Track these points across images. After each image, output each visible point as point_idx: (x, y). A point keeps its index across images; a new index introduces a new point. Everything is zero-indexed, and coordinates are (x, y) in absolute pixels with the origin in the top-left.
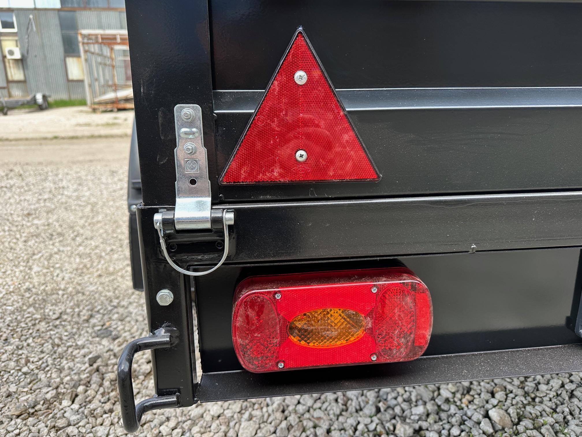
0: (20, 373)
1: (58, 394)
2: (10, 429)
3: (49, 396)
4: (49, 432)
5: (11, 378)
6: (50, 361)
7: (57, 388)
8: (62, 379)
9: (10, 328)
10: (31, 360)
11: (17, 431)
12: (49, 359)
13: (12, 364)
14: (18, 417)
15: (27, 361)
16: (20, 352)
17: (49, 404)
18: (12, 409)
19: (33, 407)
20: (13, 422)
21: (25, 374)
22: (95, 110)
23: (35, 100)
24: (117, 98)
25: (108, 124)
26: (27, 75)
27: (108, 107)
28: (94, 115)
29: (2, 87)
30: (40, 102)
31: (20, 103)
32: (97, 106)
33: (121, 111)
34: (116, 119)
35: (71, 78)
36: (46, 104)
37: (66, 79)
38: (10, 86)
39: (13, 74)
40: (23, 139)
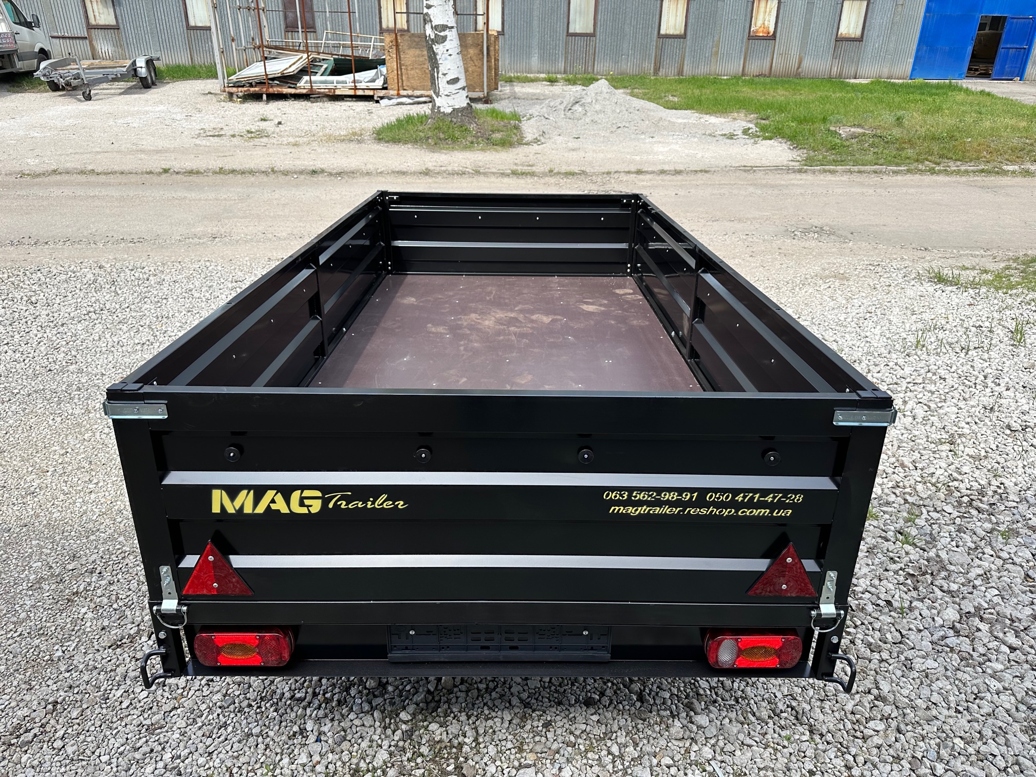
0: (112, 609)
1: (139, 630)
2: (104, 656)
3: (132, 632)
4: (131, 661)
5: (105, 613)
7: (138, 625)
9: (104, 561)
10: (120, 597)
11: (109, 659)
12: (134, 597)
13: (105, 600)
14: (109, 647)
15: (117, 598)
16: (112, 588)
17: (132, 638)
18: (106, 641)
19: (120, 641)
20: (106, 651)
21: (115, 610)
22: (231, 95)
23: (135, 70)
24: (267, 75)
25: (249, 132)
26: (119, 17)
27: (252, 89)
28: (230, 104)
29: (79, 35)
30: (143, 72)
31: (110, 77)
32: (234, 90)
33: (273, 97)
34: (264, 120)
35: (192, 23)
36: (153, 74)
37: (184, 23)
38: (93, 35)
39: (97, 14)
40: (116, 172)
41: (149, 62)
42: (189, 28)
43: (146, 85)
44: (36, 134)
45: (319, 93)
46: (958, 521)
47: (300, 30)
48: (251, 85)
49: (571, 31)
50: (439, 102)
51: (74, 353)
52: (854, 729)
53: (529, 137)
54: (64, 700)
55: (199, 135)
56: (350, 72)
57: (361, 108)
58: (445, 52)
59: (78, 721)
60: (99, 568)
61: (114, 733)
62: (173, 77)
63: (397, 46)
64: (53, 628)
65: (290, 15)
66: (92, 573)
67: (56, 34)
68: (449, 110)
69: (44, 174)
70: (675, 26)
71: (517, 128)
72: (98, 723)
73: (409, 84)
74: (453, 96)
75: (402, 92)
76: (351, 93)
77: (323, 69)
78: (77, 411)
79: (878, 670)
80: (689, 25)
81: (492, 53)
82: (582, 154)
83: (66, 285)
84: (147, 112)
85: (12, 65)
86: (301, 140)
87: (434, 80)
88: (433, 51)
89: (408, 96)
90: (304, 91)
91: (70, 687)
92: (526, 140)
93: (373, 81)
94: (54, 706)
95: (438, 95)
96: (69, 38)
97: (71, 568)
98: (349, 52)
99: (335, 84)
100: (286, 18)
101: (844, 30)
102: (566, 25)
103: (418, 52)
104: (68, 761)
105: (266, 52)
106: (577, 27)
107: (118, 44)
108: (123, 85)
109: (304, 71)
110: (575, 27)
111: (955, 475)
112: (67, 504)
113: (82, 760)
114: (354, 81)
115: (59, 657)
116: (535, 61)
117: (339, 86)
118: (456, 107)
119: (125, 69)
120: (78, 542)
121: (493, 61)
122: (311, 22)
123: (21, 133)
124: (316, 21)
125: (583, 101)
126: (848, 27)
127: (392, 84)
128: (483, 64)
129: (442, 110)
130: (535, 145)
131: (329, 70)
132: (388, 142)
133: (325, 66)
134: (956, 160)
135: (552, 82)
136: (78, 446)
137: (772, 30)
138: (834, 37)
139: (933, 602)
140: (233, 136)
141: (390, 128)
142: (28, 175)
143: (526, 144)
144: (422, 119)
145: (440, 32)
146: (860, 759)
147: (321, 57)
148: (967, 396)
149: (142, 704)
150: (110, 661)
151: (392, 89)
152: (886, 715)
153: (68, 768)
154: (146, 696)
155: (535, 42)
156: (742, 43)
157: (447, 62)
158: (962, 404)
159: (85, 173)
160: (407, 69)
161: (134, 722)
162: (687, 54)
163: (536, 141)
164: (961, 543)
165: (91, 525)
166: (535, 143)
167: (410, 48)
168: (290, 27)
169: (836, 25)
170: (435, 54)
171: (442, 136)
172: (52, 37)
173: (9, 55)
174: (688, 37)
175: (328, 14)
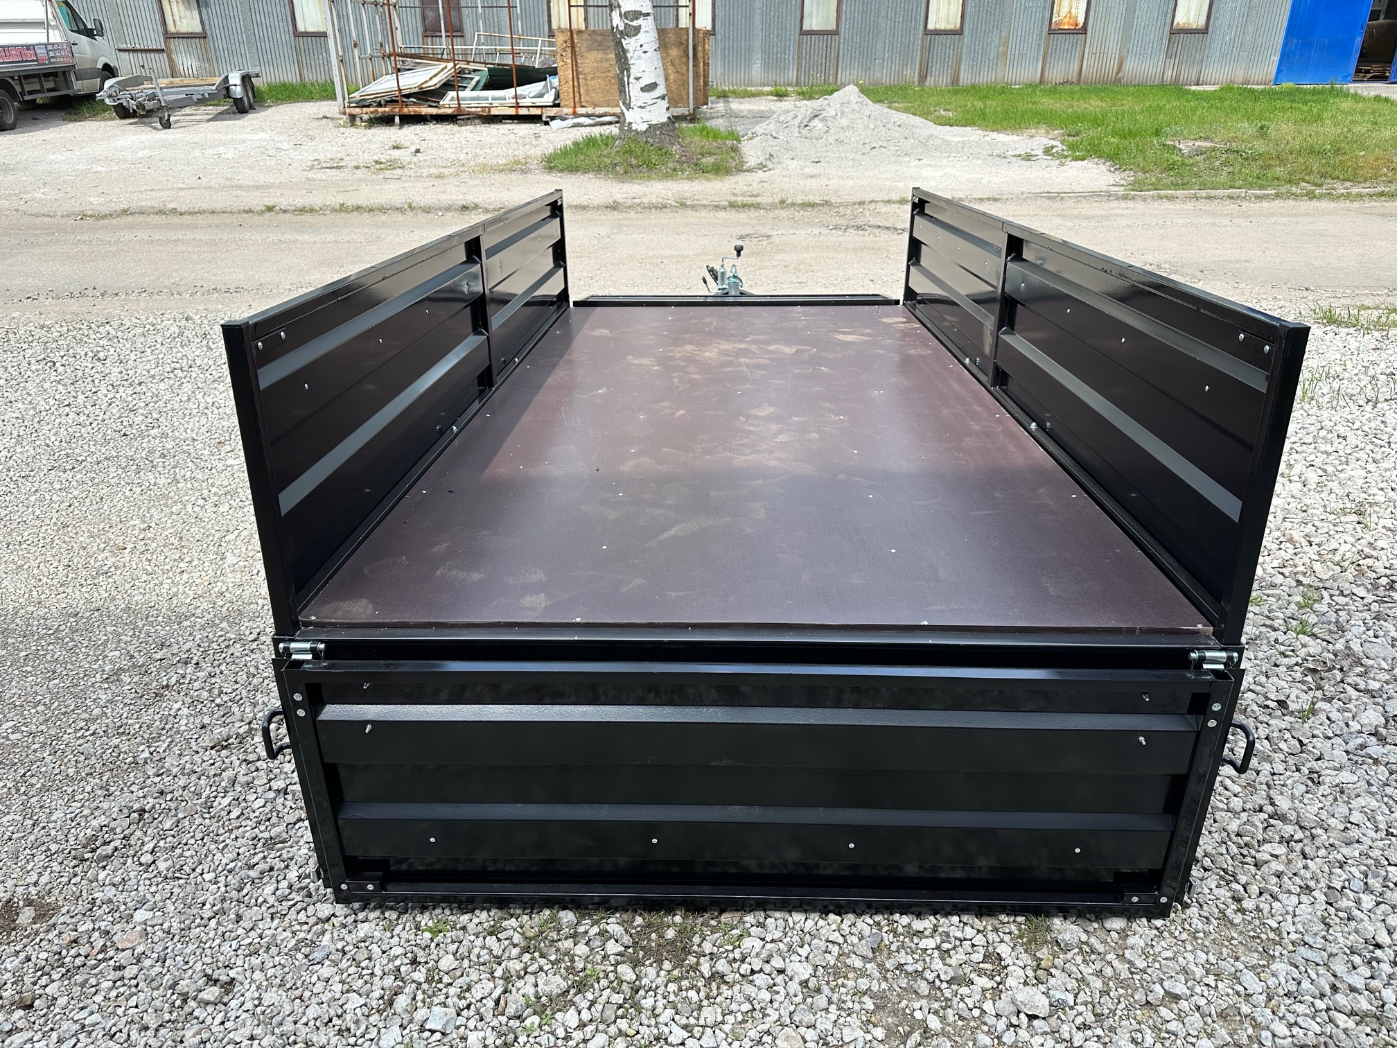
0: (213, 705)
1: (251, 729)
2: (205, 759)
3: (241, 731)
4: (240, 764)
5: (205, 710)
6: (244, 693)
7: (250, 723)
8: (255, 715)
9: (201, 649)
10: (225, 690)
11: (212, 761)
12: (243, 691)
13: (205, 694)
14: (212, 748)
15: (221, 692)
16: (213, 681)
17: (241, 739)
18: (207, 741)
19: (226, 741)
20: (208, 753)
21: (218, 706)
22: (353, 117)
23: (227, 89)
24: (400, 90)
25: (377, 162)
26: (206, 22)
27: (380, 110)
28: (352, 129)
29: (155, 47)
30: (238, 91)
31: (195, 98)
32: (358, 111)
33: (408, 120)
34: (396, 147)
35: (301, 28)
36: (250, 95)
37: (291, 28)
38: (173, 47)
39: (177, 18)
40: (204, 212)
41: (246, 79)
42: (297, 34)
43: (241, 108)
44: (100, 169)
45: (469, 113)
46: (1375, 607)
47: (443, 34)
48: (380, 105)
49: (806, 27)
50: (630, 116)
51: (155, 415)
52: (1242, 854)
53: (751, 161)
54: (153, 807)
55: (312, 167)
56: (511, 86)
57: (525, 132)
58: (639, 48)
59: (172, 833)
60: (196, 658)
61: (221, 846)
62: (277, 99)
63: (573, 47)
64: (138, 726)
65: (430, 14)
66: (186, 663)
67: (124, 46)
68: (644, 127)
69: (111, 215)
70: (948, 17)
71: (734, 149)
72: (199, 835)
73: (588, 99)
74: (649, 108)
75: (580, 110)
76: (512, 112)
77: (473, 82)
78: (162, 481)
79: (1271, 782)
80: (967, 16)
81: (700, 55)
82: (824, 181)
83: (142, 339)
84: (244, 141)
85: (68, 85)
86: (446, 171)
87: (624, 86)
88: (623, 47)
89: (588, 116)
90: (449, 111)
91: (162, 793)
92: (748, 165)
93: (541, 95)
94: (140, 815)
95: (628, 107)
96: (141, 51)
97: (158, 657)
98: (508, 60)
99: (490, 101)
100: (424, 18)
101: (1181, 19)
102: (799, 19)
103: (600, 55)
104: (160, 879)
105: (401, 60)
106: (814, 22)
107: (205, 57)
108: (213, 110)
109: (448, 86)
110: (813, 23)
111: (1367, 550)
112: (152, 585)
113: (179, 878)
114: (516, 97)
115: (146, 759)
116: (757, 69)
117: (496, 103)
118: (653, 123)
119: (214, 88)
120: (168, 628)
121: (701, 65)
122: (458, 23)
123: (81, 167)
124: (464, 21)
125: (825, 114)
126: (1188, 13)
127: (567, 99)
128: (688, 70)
129: (634, 127)
130: (759, 171)
131: (482, 84)
132: (562, 171)
133: (477, 78)
134: (1344, 180)
135: (781, 96)
136: (164, 520)
137: (1081, 21)
138: (1167, 28)
139: (1344, 703)
140: (357, 168)
141: (565, 152)
142: (91, 216)
143: (748, 171)
144: (607, 141)
145: (632, 21)
146: (1254, 889)
147: (472, 66)
148: (1378, 457)
149: (257, 814)
150: (213, 764)
151: (566, 106)
152: (1287, 836)
153: (160, 886)
154: (262, 804)
155: (757, 43)
156: (1040, 39)
157: (641, 61)
158: (1372, 467)
159: (164, 213)
160: (586, 79)
161: (247, 835)
162: (964, 56)
163: (762, 167)
164: (1381, 633)
165: (184, 609)
166: (760, 169)
167: (590, 49)
168: (430, 31)
169: (1170, 12)
170: (624, 51)
171: (634, 162)
172: (120, 50)
173: (64, 72)
174: (966, 33)
175: (480, 10)
